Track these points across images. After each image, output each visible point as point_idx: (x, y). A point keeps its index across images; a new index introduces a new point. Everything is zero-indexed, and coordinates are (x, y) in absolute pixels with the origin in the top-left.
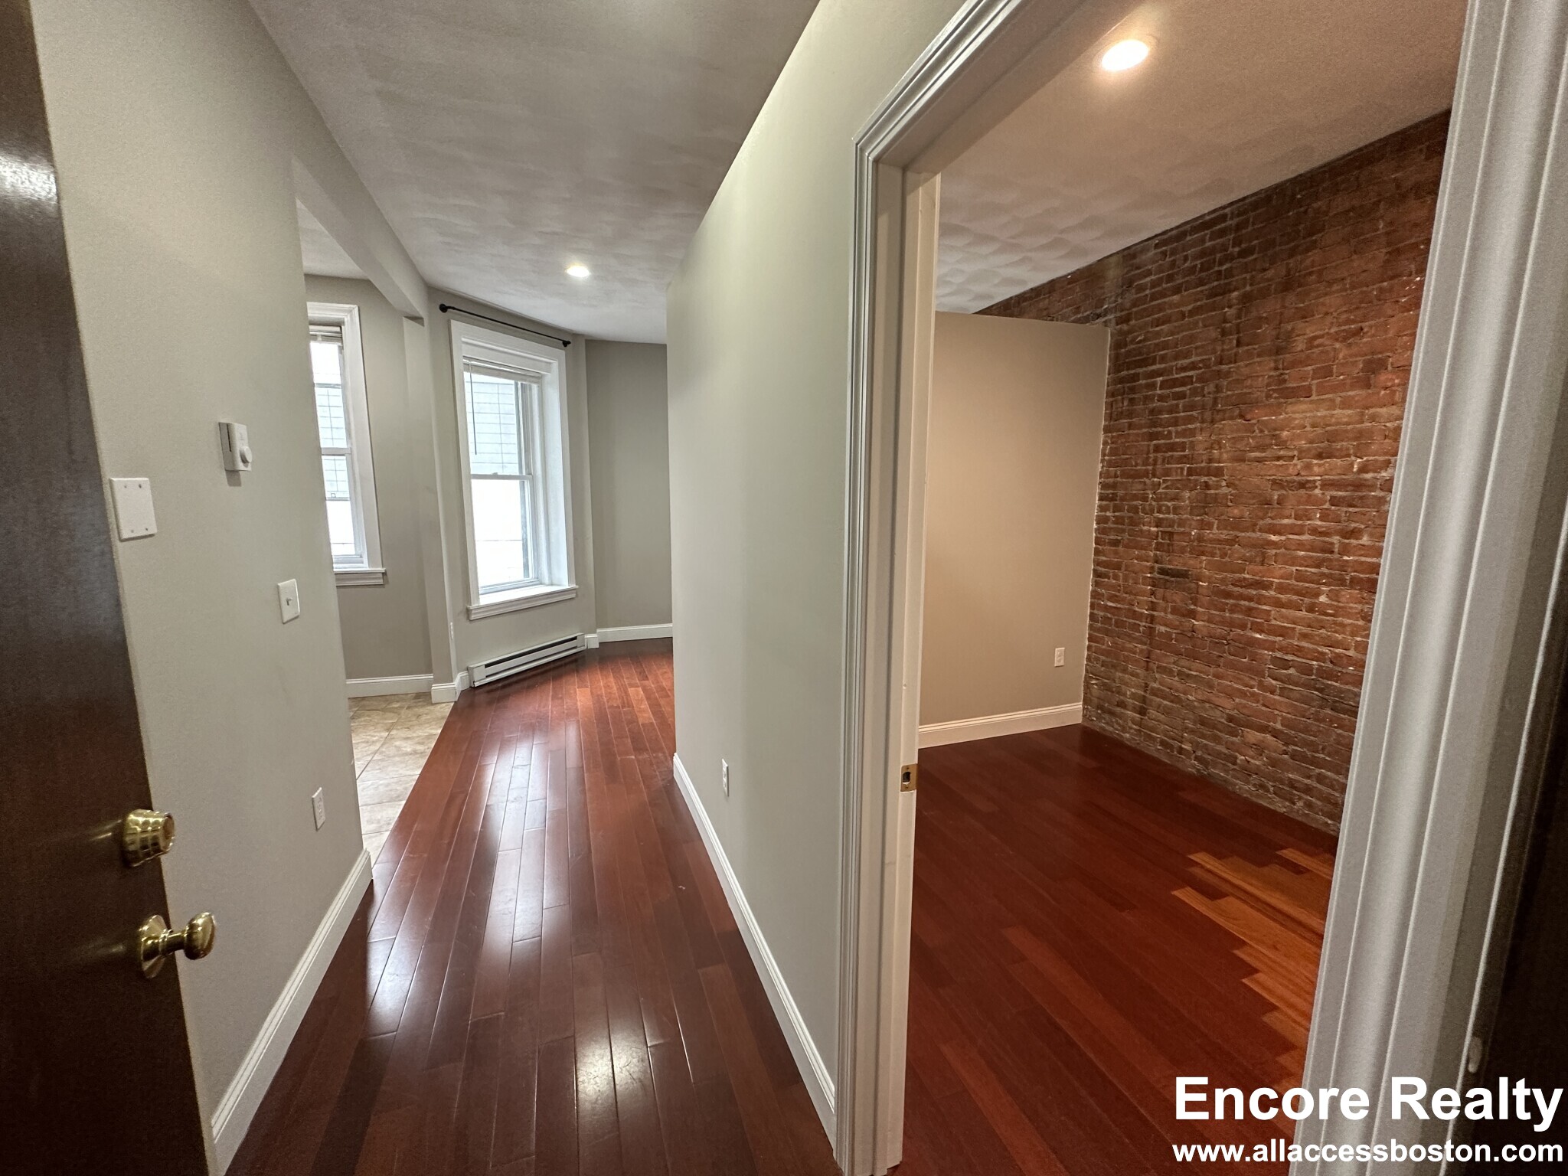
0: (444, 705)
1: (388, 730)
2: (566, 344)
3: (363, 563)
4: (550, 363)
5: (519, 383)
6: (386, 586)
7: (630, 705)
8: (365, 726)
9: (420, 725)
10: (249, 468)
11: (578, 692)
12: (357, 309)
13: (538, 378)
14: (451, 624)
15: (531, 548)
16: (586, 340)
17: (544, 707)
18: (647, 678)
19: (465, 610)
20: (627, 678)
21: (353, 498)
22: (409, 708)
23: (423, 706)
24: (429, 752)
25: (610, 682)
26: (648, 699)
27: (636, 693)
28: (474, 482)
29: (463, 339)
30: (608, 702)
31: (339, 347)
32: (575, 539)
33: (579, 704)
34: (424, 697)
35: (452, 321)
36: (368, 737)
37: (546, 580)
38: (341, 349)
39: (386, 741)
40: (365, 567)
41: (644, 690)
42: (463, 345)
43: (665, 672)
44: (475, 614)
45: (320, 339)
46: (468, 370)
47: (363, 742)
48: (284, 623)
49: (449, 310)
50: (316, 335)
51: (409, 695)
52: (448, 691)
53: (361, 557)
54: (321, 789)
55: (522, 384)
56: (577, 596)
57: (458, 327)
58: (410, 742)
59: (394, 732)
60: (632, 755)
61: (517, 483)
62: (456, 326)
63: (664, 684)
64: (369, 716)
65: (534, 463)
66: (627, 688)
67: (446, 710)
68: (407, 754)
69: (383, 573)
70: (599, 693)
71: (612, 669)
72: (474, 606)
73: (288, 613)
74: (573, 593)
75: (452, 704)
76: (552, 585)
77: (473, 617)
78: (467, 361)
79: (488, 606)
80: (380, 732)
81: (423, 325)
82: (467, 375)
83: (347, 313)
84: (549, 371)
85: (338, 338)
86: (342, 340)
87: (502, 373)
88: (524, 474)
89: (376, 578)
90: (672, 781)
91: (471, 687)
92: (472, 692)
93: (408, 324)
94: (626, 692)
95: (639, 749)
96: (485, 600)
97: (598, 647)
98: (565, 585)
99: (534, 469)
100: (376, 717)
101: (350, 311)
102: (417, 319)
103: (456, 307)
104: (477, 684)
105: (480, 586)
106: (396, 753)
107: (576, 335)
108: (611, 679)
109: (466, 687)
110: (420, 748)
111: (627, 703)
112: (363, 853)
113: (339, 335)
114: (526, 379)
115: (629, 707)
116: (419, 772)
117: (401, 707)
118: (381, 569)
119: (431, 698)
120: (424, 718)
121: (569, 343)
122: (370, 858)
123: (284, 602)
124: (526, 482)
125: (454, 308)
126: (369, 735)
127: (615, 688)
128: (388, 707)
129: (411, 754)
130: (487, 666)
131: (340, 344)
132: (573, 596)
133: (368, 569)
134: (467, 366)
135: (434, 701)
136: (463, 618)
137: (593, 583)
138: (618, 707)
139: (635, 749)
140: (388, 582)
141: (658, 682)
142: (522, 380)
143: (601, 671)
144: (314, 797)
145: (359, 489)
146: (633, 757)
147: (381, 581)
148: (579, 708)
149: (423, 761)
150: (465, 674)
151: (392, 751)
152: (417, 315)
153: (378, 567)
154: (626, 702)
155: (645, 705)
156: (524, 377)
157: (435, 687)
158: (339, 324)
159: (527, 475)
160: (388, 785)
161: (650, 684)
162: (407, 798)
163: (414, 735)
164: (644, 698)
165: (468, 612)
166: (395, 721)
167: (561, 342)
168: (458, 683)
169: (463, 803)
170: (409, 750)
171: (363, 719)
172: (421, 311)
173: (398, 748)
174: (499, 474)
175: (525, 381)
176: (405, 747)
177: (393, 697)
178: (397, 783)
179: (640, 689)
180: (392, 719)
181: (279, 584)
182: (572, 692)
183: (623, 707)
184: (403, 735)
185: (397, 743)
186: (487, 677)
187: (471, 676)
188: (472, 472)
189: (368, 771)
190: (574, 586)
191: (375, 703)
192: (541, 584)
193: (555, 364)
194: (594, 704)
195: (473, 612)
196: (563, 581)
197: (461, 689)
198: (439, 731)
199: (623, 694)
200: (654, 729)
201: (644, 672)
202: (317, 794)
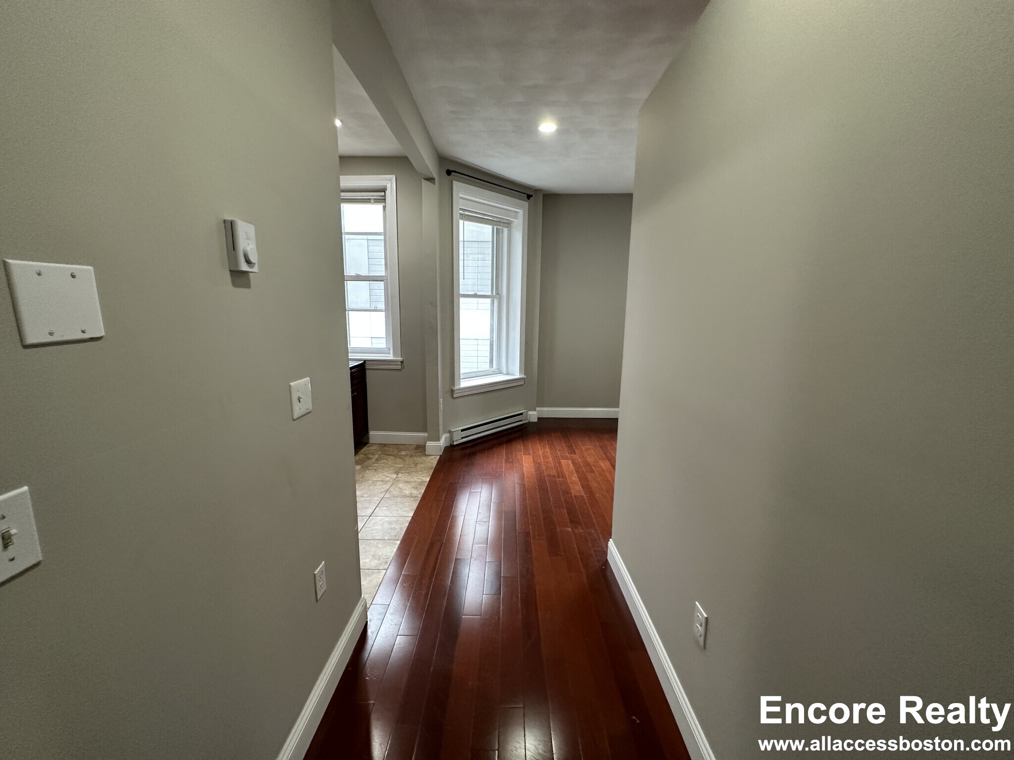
0: (433, 457)
1: (397, 473)
2: (529, 197)
3: (390, 354)
4: (517, 212)
5: (495, 227)
6: (403, 370)
7: (563, 476)
8: (383, 468)
9: (416, 472)
10: (255, 269)
11: (523, 458)
12: (395, 177)
13: (508, 223)
14: (441, 400)
15: (496, 346)
16: (544, 196)
17: (499, 469)
18: (574, 452)
19: (451, 389)
20: (560, 450)
21: (386, 311)
22: (411, 456)
23: (420, 456)
24: (420, 496)
25: (547, 452)
26: (577, 471)
27: (567, 465)
28: (462, 300)
29: (461, 195)
30: (546, 471)
31: (383, 206)
32: (526, 342)
33: (524, 469)
34: (420, 449)
35: (454, 181)
36: (384, 477)
37: (504, 371)
38: (384, 207)
39: (396, 481)
40: (390, 357)
41: (574, 463)
42: (460, 200)
43: (589, 449)
44: (456, 393)
45: (372, 201)
46: (462, 219)
47: (380, 481)
48: (294, 420)
49: (452, 173)
50: (370, 199)
51: (413, 446)
52: (436, 446)
53: (390, 350)
54: (323, 562)
55: (497, 228)
56: (525, 383)
57: (457, 186)
58: (409, 486)
59: (400, 475)
60: (569, 527)
61: (489, 300)
62: (456, 184)
63: (589, 459)
64: (387, 460)
65: (502, 287)
66: (559, 460)
67: (434, 461)
68: (405, 496)
69: (401, 362)
70: (539, 461)
71: (548, 441)
72: (456, 387)
73: (298, 410)
74: (522, 381)
75: (438, 457)
76: (508, 374)
77: (455, 396)
78: (462, 212)
79: (465, 388)
80: (391, 473)
81: (435, 184)
82: (461, 222)
83: (388, 181)
84: (516, 218)
85: (383, 200)
86: (385, 202)
87: (484, 220)
88: (494, 294)
89: (396, 365)
90: (606, 563)
91: (451, 445)
92: (451, 449)
93: (424, 183)
94: (560, 463)
95: (574, 522)
96: (464, 384)
97: (536, 421)
98: (517, 375)
99: (501, 291)
100: (391, 460)
101: (390, 180)
102: (431, 180)
103: (457, 171)
104: (455, 443)
105: (461, 372)
106: (399, 494)
107: (537, 190)
108: (548, 450)
109: (448, 445)
110: (415, 492)
111: (561, 474)
112: (361, 600)
113: (383, 198)
114: (500, 224)
115: (563, 477)
116: (411, 514)
117: (407, 455)
118: (400, 359)
119: (425, 450)
120: (419, 466)
121: (532, 196)
122: (366, 604)
123: (295, 400)
124: (495, 301)
125: (455, 172)
126: (384, 476)
127: (551, 459)
128: (399, 454)
129: (408, 497)
130: (462, 430)
131: (384, 204)
132: (522, 383)
133: (392, 358)
134: (462, 216)
135: (427, 453)
136: (449, 395)
137: (536, 376)
138: (554, 476)
139: (571, 521)
140: (404, 368)
141: (583, 457)
142: (497, 225)
143: (539, 441)
144: (315, 573)
145: (390, 305)
146: (570, 530)
147: (399, 367)
148: (525, 473)
149: (415, 505)
150: (448, 435)
151: (395, 492)
152: (431, 176)
153: (398, 357)
154: (560, 472)
155: (575, 478)
156: (499, 223)
157: (429, 444)
158: (384, 190)
159: (496, 294)
160: (390, 523)
161: (576, 457)
162: (401, 538)
163: (412, 480)
164: (574, 471)
165: (452, 391)
166: (402, 466)
167: (526, 195)
168: (443, 442)
169: (439, 553)
170: (407, 492)
171: (382, 462)
172: (435, 175)
173: (401, 489)
174: (478, 294)
175: (500, 226)
176: (405, 490)
177: (402, 447)
178: (396, 522)
179: (570, 461)
180: (400, 464)
181: (291, 384)
182: (519, 457)
183: (559, 477)
184: (406, 479)
185: (401, 485)
186: (462, 438)
187: (451, 437)
188: (461, 293)
189: (380, 507)
190: (523, 376)
191: (391, 449)
192: (500, 373)
193: (521, 212)
194: (536, 471)
195: (456, 392)
196: (515, 372)
197: (445, 446)
198: (428, 479)
199: (557, 465)
200: (585, 503)
201: (572, 446)
202: (317, 570)
